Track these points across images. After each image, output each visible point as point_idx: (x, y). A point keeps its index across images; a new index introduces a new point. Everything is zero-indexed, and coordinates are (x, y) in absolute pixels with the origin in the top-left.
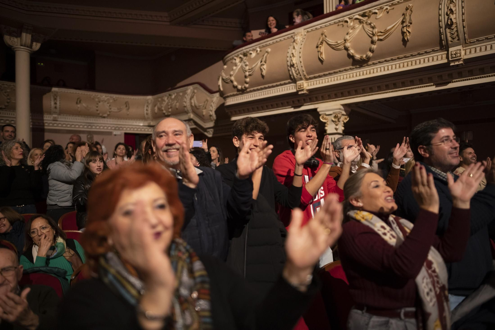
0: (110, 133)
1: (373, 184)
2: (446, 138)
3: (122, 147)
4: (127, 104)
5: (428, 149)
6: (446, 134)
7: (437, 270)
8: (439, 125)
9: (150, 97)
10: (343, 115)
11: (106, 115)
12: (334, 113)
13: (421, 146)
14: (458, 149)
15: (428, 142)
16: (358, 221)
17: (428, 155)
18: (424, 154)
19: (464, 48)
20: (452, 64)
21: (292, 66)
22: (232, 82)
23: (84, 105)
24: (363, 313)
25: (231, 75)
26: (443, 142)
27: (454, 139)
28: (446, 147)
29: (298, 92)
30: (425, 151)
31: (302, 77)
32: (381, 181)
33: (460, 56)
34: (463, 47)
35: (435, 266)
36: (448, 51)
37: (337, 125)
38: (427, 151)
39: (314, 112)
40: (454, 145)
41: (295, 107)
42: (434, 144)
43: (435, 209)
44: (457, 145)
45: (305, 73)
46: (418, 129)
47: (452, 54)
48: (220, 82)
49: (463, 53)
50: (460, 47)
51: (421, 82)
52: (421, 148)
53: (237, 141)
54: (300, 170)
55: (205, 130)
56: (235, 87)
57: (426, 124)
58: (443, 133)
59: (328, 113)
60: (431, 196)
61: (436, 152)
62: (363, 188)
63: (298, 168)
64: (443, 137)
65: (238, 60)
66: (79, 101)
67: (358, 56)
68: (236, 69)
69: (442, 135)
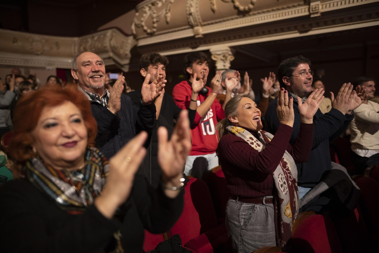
0: (44, 68)
1: (247, 106)
2: (304, 71)
3: (53, 79)
4: (57, 44)
5: (290, 79)
6: (304, 68)
7: (290, 169)
8: (299, 61)
9: (76, 39)
10: (230, 55)
11: (39, 53)
12: (223, 53)
13: (285, 77)
14: (312, 79)
15: (290, 74)
16: (234, 134)
17: (289, 84)
18: (287, 83)
19: (322, 4)
20: (312, 16)
21: (191, 14)
22: (142, 26)
23: (19, 44)
24: (236, 201)
25: (142, 21)
26: (301, 74)
27: (309, 72)
28: (303, 78)
29: (195, 35)
30: (287, 81)
31: (199, 24)
32: (253, 104)
33: (318, 10)
34: (321, 2)
35: (288, 165)
36: (309, 5)
37: (225, 62)
38: (289, 81)
39: (208, 52)
40: (309, 76)
41: (193, 48)
42: (294, 76)
43: (291, 124)
44: (311, 77)
45: (201, 21)
46: (283, 63)
47: (312, 8)
48: (133, 27)
49: (320, 7)
50: (318, 3)
51: (289, 30)
52: (284, 78)
53: (144, 72)
54: (195, 97)
55: (123, 66)
56: (145, 31)
57: (290, 60)
58: (302, 67)
59: (218, 53)
60: (290, 113)
61: (295, 81)
62: (239, 109)
63: (194, 95)
64: (301, 70)
65: (147, 9)
66: (15, 40)
67: (241, 8)
68: (146, 16)
69: (301, 69)
